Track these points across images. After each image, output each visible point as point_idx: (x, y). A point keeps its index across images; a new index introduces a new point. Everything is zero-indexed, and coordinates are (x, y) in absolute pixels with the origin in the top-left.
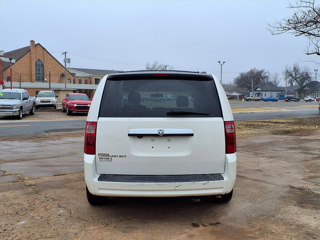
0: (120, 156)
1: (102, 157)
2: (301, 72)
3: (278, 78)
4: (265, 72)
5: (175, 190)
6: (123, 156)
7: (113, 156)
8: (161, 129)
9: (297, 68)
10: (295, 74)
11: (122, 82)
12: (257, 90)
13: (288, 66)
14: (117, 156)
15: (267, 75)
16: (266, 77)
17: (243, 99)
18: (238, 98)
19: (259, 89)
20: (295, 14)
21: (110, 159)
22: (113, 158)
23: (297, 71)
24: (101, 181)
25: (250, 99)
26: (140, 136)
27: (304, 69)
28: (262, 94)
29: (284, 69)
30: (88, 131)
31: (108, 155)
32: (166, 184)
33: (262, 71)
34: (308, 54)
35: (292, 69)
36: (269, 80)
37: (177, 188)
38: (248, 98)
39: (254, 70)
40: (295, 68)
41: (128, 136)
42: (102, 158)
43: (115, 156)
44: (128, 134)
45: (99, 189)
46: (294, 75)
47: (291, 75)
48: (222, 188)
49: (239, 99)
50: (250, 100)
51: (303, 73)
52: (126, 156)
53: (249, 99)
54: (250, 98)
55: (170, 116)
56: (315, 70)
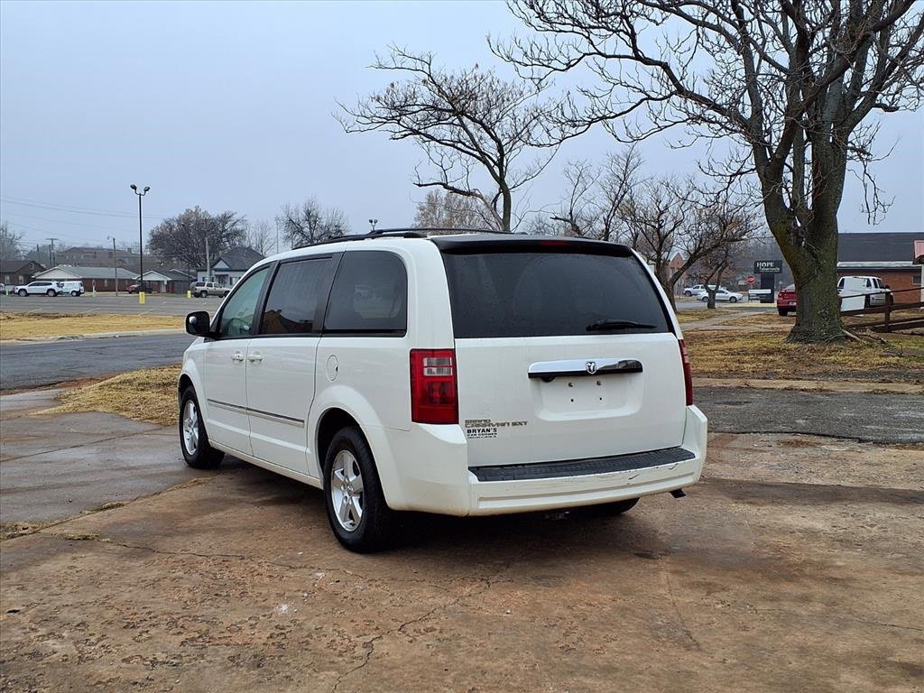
0: (514, 424)
1: (475, 428)
2: (324, 224)
3: (269, 237)
4: (235, 217)
5: (629, 486)
6: (520, 424)
7: (498, 424)
8: (591, 360)
9: (314, 213)
10: (310, 228)
11: (480, 258)
12: (216, 267)
13: (292, 208)
14: (508, 424)
15: (239, 227)
16: (237, 233)
17: (189, 292)
18: (163, 289)
19: (221, 265)
20: (392, 85)
21: (492, 431)
22: (498, 428)
23: (315, 222)
24: (486, 480)
25: (205, 291)
26: (547, 377)
27: (330, 215)
28: (231, 279)
29: (282, 215)
30: (428, 372)
31: (487, 422)
32: (614, 476)
33: (225, 219)
34: (420, 185)
35: (302, 215)
36: (246, 244)
37: (632, 482)
38: (199, 288)
39: (196, 213)
40: (308, 213)
41: (530, 377)
42: (474, 431)
43: (503, 425)
44: (529, 374)
45: (481, 499)
46: (306, 230)
47: (300, 230)
48: (692, 473)
49: (168, 292)
50: (204, 295)
51: (328, 226)
52: (525, 423)
53: (203, 291)
54: (205, 288)
55: (597, 332)
56: (371, 221)
